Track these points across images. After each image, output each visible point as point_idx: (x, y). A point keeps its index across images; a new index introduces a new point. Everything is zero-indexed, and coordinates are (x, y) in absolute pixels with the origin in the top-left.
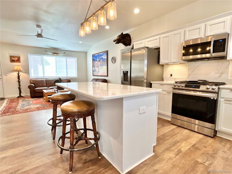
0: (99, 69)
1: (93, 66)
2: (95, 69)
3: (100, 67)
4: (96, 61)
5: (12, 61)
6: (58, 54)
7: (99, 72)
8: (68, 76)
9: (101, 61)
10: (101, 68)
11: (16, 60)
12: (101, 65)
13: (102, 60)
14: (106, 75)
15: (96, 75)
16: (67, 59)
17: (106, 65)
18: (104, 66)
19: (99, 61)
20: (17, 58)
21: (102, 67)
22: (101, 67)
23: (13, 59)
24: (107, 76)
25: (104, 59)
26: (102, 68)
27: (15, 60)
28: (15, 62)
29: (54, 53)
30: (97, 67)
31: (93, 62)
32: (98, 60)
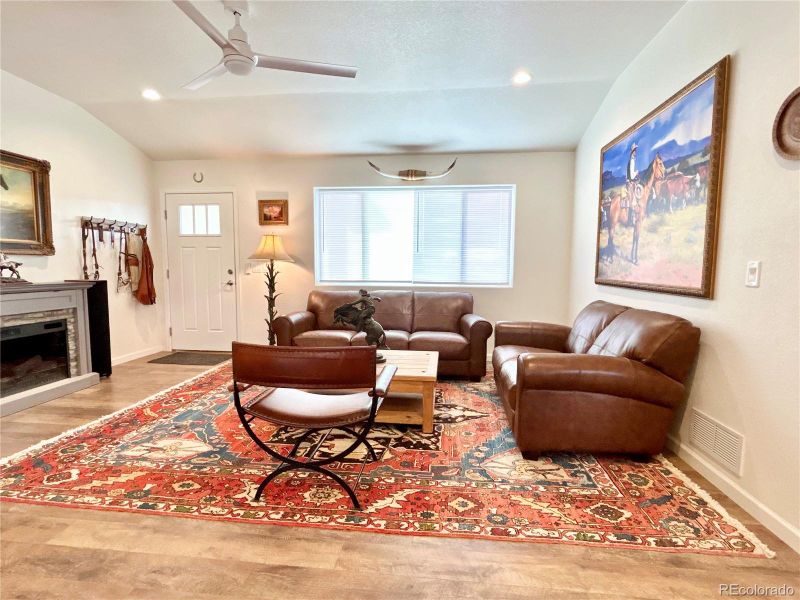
0: (636, 239)
1: (603, 223)
2: (610, 240)
3: (645, 223)
4: (622, 181)
5: (265, 219)
6: (424, 174)
7: (634, 258)
8: (469, 279)
9: (660, 170)
10: (653, 229)
11: (276, 215)
12: (653, 206)
13: (667, 164)
14: (697, 284)
15: (618, 278)
16: (470, 195)
17: (705, 193)
18: (678, 204)
19: (645, 176)
20: (278, 205)
21: (662, 223)
22: (654, 217)
23: (266, 211)
24: (707, 292)
25: (681, 148)
26: (663, 230)
27: (273, 215)
28: (269, 224)
29: (407, 173)
30: (627, 224)
31: (602, 197)
32: (633, 174)
